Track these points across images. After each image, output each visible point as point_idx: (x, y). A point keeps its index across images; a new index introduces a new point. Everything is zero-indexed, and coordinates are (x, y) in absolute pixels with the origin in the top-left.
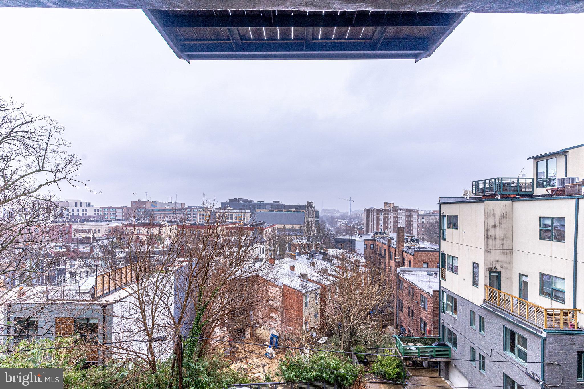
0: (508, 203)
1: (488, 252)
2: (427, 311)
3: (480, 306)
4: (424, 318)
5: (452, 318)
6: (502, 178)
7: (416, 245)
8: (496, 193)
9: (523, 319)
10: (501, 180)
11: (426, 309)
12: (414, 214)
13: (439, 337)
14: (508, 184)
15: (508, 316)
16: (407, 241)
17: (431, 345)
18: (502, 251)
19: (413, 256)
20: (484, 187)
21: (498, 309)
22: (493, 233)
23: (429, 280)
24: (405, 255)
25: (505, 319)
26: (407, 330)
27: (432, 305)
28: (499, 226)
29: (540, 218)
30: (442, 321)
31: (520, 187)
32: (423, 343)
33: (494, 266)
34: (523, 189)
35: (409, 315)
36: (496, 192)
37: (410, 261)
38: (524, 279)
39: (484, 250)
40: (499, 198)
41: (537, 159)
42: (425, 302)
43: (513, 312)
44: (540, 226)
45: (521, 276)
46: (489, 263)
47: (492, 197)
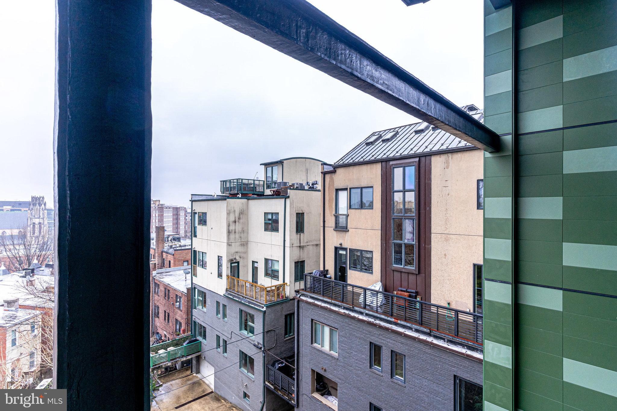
0: (244, 201)
1: (230, 245)
2: (181, 311)
3: (223, 295)
4: (179, 319)
5: (202, 312)
6: (242, 179)
7: (177, 244)
8: (238, 193)
9: (252, 300)
10: (242, 181)
11: (181, 308)
12: (181, 212)
13: (192, 333)
14: (247, 185)
15: (243, 299)
16: (168, 240)
17: (182, 345)
18: (240, 243)
19: (173, 255)
20: (229, 186)
21: (236, 295)
22: (234, 228)
23: (186, 278)
24: (165, 255)
25: (240, 303)
26: (163, 335)
27: (186, 304)
28: (238, 222)
29: (265, 213)
30: (194, 317)
31: (256, 188)
32: (175, 345)
33: (234, 257)
34: (258, 190)
35: (165, 319)
36: (238, 191)
37: (170, 262)
38: (256, 265)
39: (226, 244)
40: (240, 196)
41: (266, 165)
42: (180, 302)
43: (246, 295)
44: (265, 220)
45: (254, 262)
46: (230, 255)
47: (234, 196)
